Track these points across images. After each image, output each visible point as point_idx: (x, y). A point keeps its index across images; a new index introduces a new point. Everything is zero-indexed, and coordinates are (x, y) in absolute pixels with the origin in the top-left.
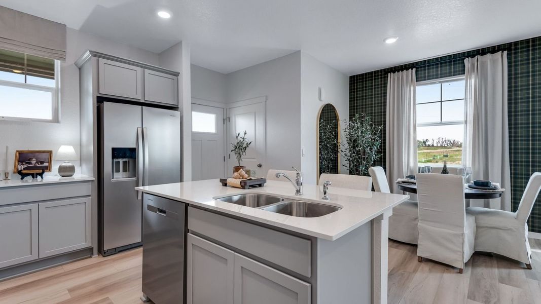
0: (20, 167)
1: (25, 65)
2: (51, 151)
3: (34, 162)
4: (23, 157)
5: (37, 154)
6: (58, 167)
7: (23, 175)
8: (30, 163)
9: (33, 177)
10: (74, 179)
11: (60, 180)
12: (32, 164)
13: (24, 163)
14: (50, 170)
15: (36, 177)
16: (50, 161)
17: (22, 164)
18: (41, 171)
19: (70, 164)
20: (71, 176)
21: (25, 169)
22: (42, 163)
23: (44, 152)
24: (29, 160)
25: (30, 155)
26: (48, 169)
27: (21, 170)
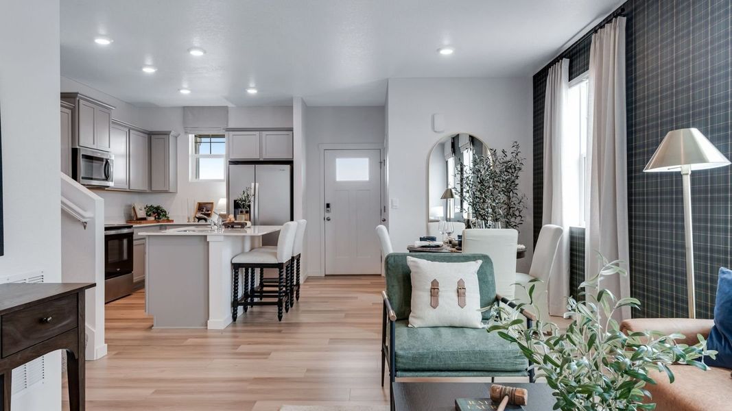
0: (199, 214)
2: (213, 203)
3: (204, 210)
5: (206, 204)
8: (202, 211)
14: (211, 217)
16: (212, 211)
17: (199, 212)
18: (207, 216)
23: (209, 203)
25: (203, 205)
26: (210, 215)
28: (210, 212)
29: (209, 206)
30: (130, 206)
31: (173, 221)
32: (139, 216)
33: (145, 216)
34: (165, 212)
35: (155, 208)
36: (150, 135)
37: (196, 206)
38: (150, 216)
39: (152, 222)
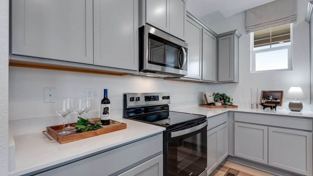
0: (264, 101)
1: (271, 36)
2: (282, 91)
3: (271, 98)
4: (265, 95)
5: (273, 93)
6: (288, 103)
7: (265, 107)
8: (269, 99)
9: (271, 109)
10: (302, 114)
11: (290, 113)
12: (270, 100)
13: (265, 99)
14: (281, 105)
15: (273, 109)
16: (281, 99)
17: (264, 99)
18: (274, 105)
19: (298, 102)
20: (299, 111)
21: (266, 103)
22: (276, 99)
23: (278, 92)
24: (268, 97)
25: (269, 93)
26: (279, 104)
27: (263, 103)
28: (278, 101)
29: (278, 95)
30: (202, 93)
31: (236, 107)
32: (209, 102)
33: (213, 102)
34: (229, 98)
35: (221, 95)
36: (218, 38)
37: (260, 95)
38: (216, 101)
39: (219, 107)
